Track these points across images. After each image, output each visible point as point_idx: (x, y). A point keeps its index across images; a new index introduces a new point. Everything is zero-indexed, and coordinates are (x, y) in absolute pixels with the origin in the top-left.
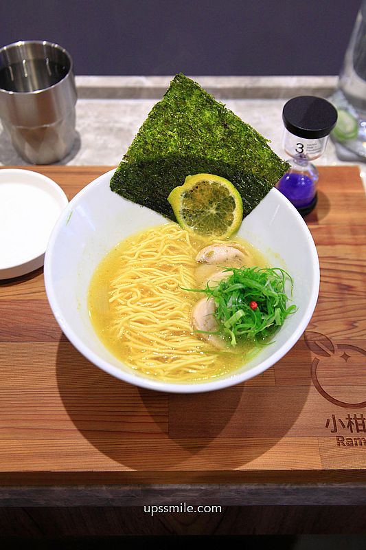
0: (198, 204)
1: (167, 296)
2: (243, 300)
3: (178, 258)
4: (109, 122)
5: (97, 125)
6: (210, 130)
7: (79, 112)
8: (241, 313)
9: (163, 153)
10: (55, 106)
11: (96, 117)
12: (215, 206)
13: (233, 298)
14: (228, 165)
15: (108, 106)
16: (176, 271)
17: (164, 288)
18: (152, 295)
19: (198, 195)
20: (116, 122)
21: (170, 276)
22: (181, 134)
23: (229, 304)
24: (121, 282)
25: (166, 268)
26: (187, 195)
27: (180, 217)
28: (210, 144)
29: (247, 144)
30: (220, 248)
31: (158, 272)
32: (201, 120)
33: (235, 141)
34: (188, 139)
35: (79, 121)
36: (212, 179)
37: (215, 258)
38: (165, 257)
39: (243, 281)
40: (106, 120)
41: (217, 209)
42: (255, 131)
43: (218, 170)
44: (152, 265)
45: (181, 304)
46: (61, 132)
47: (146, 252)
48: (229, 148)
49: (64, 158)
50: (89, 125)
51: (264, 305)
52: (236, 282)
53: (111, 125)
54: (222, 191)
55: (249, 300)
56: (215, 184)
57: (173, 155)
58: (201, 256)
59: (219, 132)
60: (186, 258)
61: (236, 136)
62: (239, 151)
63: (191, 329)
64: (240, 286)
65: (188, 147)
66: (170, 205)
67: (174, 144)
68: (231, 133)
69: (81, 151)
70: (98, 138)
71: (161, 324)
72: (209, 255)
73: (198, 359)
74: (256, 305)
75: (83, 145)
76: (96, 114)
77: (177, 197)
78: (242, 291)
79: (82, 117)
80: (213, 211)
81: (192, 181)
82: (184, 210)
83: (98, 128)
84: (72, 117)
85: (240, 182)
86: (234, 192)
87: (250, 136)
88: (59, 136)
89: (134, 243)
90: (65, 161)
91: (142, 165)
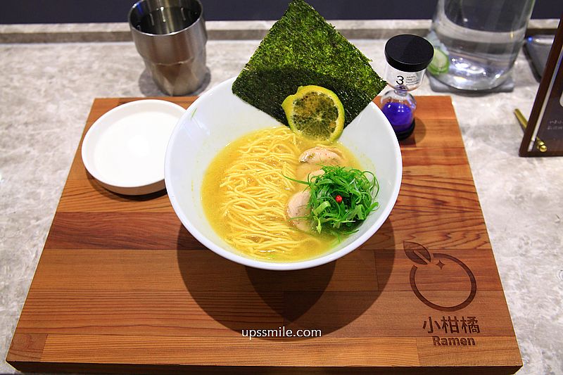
0: (307, 112)
1: (269, 187)
2: (331, 194)
3: (284, 155)
4: (235, 60)
5: (225, 62)
6: (321, 48)
7: (209, 51)
8: (327, 204)
9: (280, 65)
10: (188, 45)
11: (224, 55)
12: (321, 114)
13: (323, 191)
14: (335, 79)
15: (234, 46)
16: (281, 167)
17: (269, 179)
18: (257, 185)
19: (307, 103)
20: (241, 59)
21: (274, 170)
22: (296, 50)
23: (319, 196)
24: (233, 171)
25: (272, 163)
26: (300, 103)
27: (291, 122)
28: (320, 60)
29: (352, 62)
30: (321, 151)
31: (265, 166)
32: (313, 39)
33: (341, 59)
34: (302, 54)
35: (209, 59)
36: (320, 90)
37: (314, 159)
38: (273, 154)
39: (332, 177)
40: (232, 58)
41: (323, 117)
42: (358, 51)
43: (326, 83)
44: (261, 159)
45: (279, 194)
46: (194, 69)
47: (258, 148)
48: (336, 64)
49: (197, 90)
50: (218, 62)
51: (349, 200)
52: (327, 178)
53: (236, 62)
54: (329, 101)
55: (335, 194)
56: (323, 95)
57: (288, 67)
58: (303, 158)
59: (328, 50)
60: (291, 156)
61: (342, 55)
62: (345, 68)
63: (285, 217)
64: (330, 182)
65: (301, 61)
66: (283, 111)
67: (289, 59)
68: (338, 52)
69: (211, 84)
70: (226, 72)
71: (259, 210)
72: (310, 157)
73: (285, 242)
74: (341, 198)
75: (212, 80)
76: (224, 52)
77: (289, 105)
78: (332, 186)
79: (212, 55)
80: (320, 119)
81: (303, 91)
82: (295, 116)
83: (226, 65)
84: (203, 54)
85: (344, 95)
86: (337, 103)
87: (354, 55)
88: (192, 71)
89: (249, 140)
90: (197, 92)
91: (261, 74)
